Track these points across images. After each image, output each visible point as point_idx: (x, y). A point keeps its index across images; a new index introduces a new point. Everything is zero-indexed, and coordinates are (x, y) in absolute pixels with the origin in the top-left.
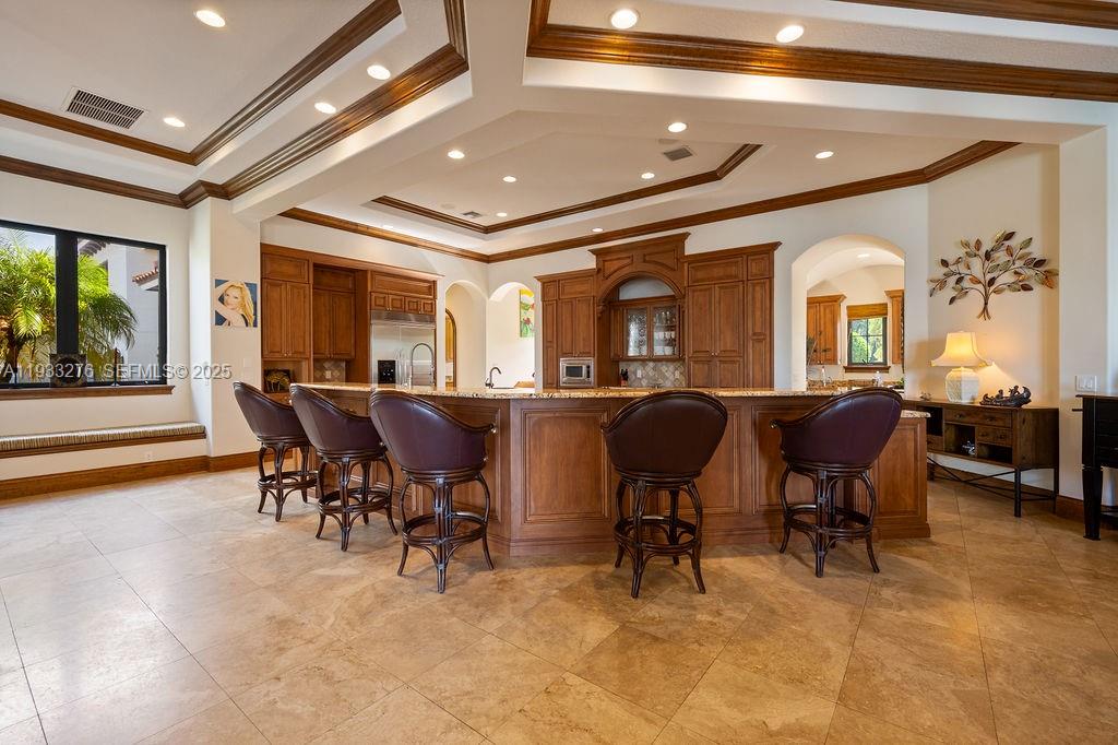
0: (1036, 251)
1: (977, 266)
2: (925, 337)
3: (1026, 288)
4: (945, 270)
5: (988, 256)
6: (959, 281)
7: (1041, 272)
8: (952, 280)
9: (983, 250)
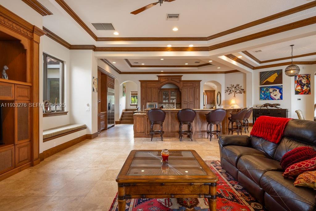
0: (242, 88)
1: (233, 89)
2: (224, 100)
3: (241, 93)
4: (228, 89)
6: (230, 91)
7: (243, 91)
8: (229, 91)
9: (234, 87)
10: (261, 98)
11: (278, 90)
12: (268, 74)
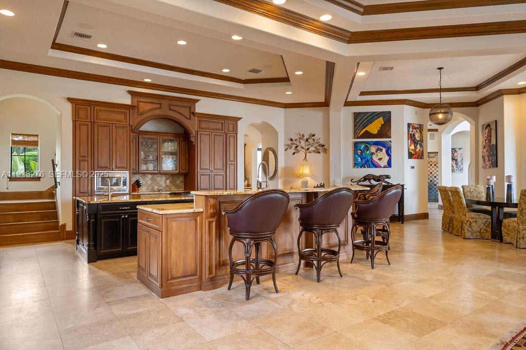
0: (322, 142)
1: (303, 143)
2: (283, 166)
3: (319, 153)
4: (291, 142)
5: (307, 140)
6: (297, 147)
7: (323, 148)
8: (294, 146)
9: (305, 138)
10: (356, 164)
11: (384, 150)
12: (368, 117)
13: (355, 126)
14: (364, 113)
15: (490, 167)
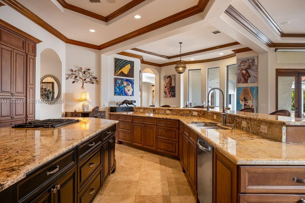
0: (94, 75)
1: (81, 75)
3: (93, 83)
4: (72, 73)
5: (84, 72)
6: (76, 77)
7: (96, 80)
8: (74, 76)
11: (131, 85)
12: (123, 63)
13: (115, 67)
14: (121, 59)
15: (170, 97)
